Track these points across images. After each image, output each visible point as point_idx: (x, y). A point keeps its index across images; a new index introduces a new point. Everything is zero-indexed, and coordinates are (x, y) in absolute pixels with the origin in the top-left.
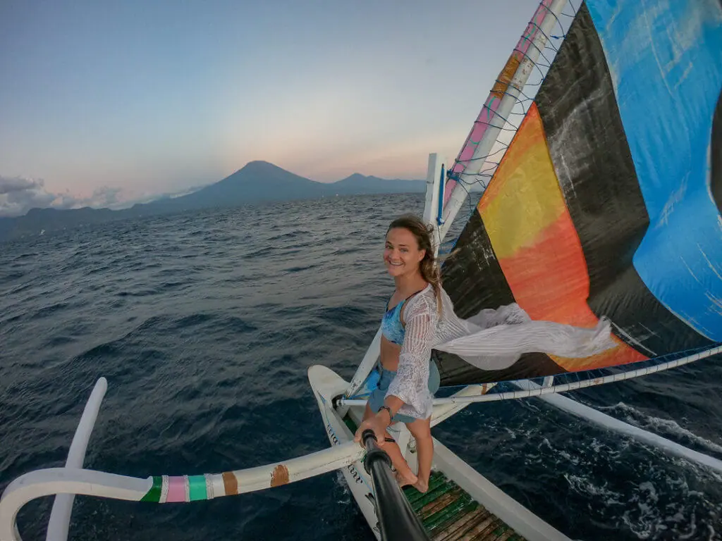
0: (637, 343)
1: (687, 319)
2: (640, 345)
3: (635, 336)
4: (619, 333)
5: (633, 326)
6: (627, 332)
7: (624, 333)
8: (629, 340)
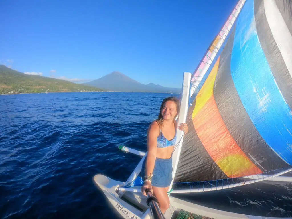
0: (258, 164)
1: (278, 153)
2: (259, 165)
3: (258, 160)
4: (251, 158)
5: (257, 155)
6: (254, 158)
7: (252, 158)
8: (255, 162)
